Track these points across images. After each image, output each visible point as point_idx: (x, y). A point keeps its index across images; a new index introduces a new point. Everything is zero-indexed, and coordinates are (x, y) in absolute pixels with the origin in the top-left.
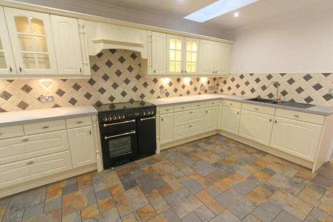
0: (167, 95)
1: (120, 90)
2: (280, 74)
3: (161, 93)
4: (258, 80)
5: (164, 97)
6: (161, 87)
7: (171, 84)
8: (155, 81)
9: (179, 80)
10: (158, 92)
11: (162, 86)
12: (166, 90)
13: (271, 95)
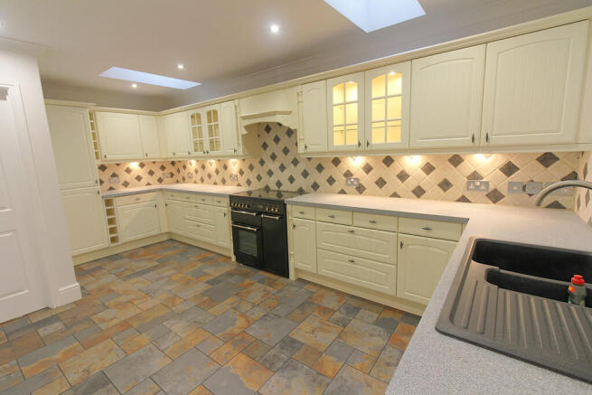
0: (360, 189)
1: (287, 174)
3: (347, 184)
5: (353, 194)
6: (348, 174)
7: (368, 169)
8: (336, 162)
9: (388, 161)
10: (341, 181)
11: (348, 171)
12: (357, 179)
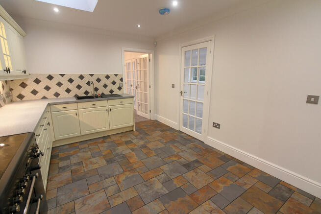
2: (90, 75)
4: (71, 81)
13: (86, 93)
